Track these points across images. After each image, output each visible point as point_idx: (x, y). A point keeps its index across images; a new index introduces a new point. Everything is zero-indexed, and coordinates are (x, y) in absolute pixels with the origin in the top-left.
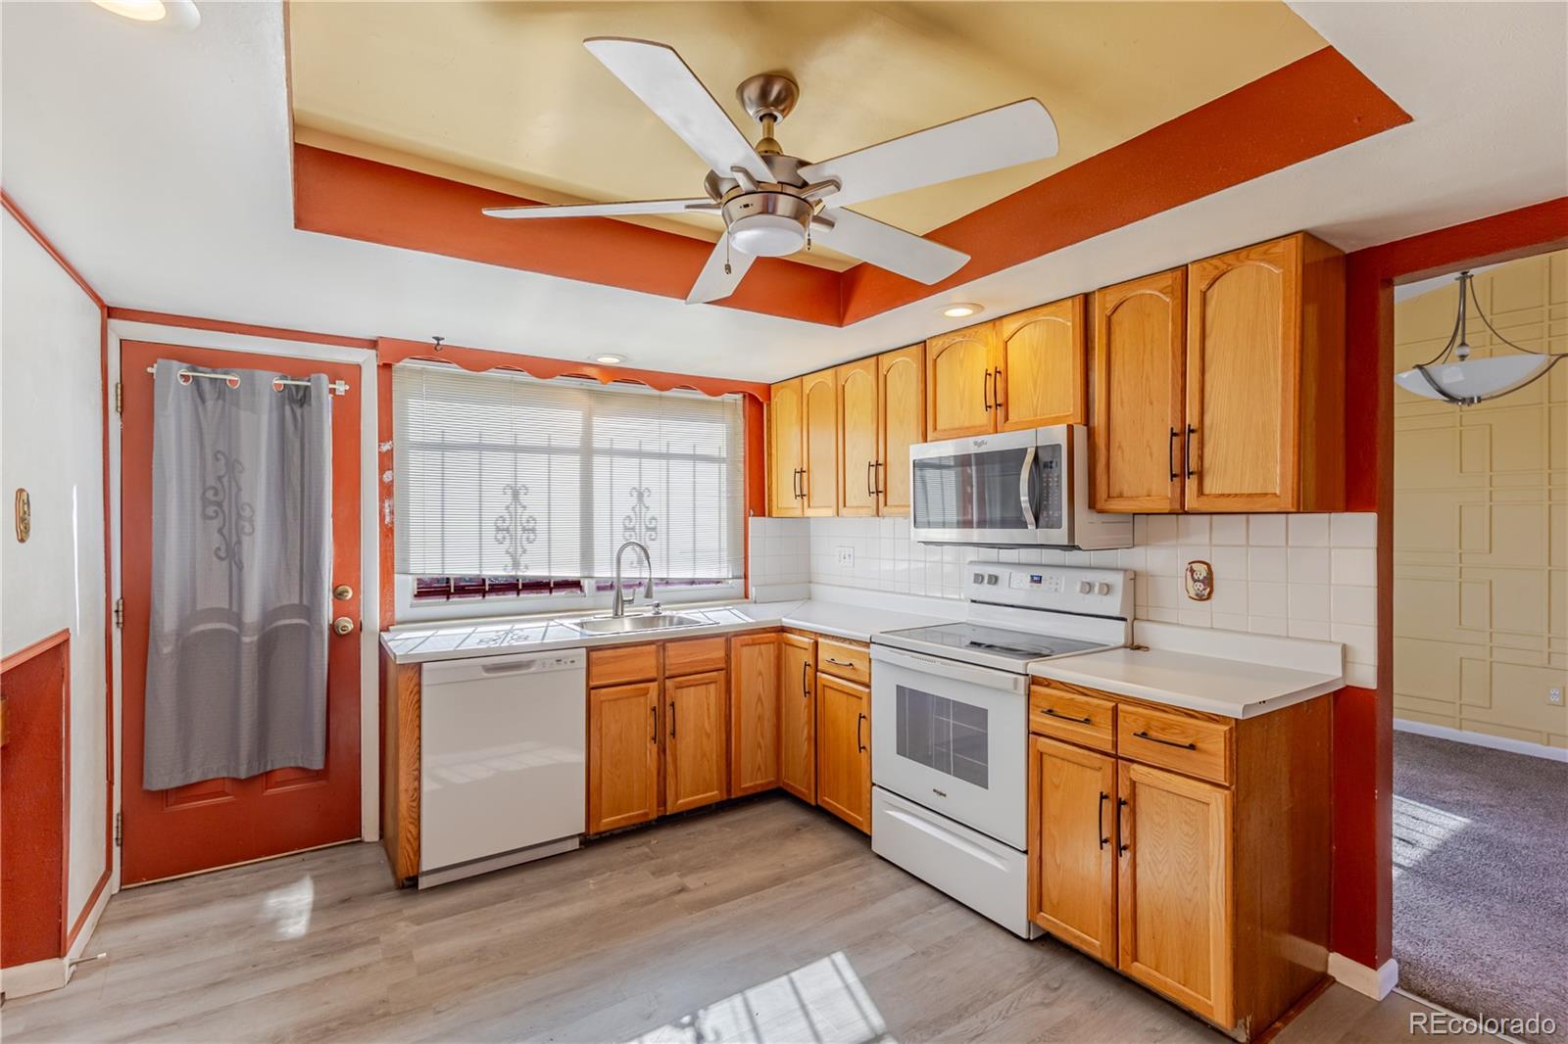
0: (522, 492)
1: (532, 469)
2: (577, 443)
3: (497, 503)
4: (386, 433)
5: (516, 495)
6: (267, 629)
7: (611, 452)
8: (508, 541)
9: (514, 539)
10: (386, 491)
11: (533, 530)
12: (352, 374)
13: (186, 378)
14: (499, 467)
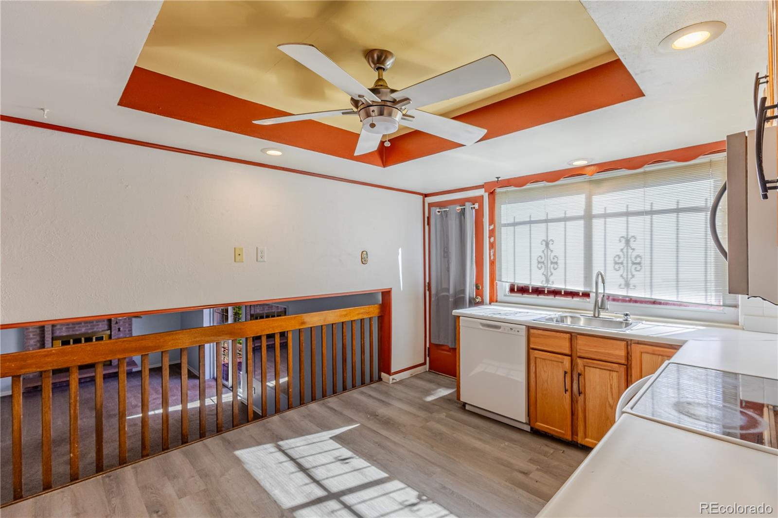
0: (551, 243)
1: (556, 231)
2: (582, 213)
3: (538, 249)
4: (492, 221)
5: (547, 245)
6: (457, 297)
7: (605, 216)
8: (543, 269)
9: (546, 268)
10: (492, 246)
11: (556, 263)
12: (479, 200)
13: (439, 212)
14: (539, 231)
